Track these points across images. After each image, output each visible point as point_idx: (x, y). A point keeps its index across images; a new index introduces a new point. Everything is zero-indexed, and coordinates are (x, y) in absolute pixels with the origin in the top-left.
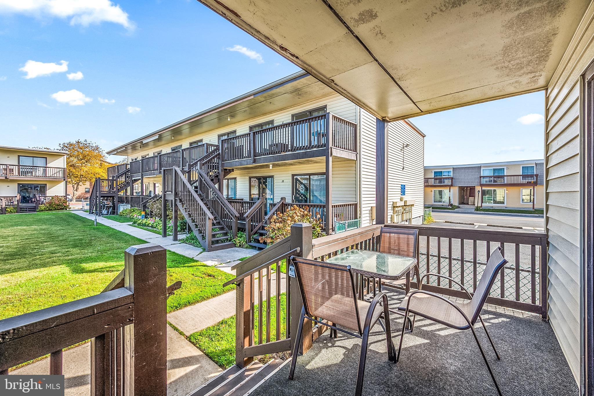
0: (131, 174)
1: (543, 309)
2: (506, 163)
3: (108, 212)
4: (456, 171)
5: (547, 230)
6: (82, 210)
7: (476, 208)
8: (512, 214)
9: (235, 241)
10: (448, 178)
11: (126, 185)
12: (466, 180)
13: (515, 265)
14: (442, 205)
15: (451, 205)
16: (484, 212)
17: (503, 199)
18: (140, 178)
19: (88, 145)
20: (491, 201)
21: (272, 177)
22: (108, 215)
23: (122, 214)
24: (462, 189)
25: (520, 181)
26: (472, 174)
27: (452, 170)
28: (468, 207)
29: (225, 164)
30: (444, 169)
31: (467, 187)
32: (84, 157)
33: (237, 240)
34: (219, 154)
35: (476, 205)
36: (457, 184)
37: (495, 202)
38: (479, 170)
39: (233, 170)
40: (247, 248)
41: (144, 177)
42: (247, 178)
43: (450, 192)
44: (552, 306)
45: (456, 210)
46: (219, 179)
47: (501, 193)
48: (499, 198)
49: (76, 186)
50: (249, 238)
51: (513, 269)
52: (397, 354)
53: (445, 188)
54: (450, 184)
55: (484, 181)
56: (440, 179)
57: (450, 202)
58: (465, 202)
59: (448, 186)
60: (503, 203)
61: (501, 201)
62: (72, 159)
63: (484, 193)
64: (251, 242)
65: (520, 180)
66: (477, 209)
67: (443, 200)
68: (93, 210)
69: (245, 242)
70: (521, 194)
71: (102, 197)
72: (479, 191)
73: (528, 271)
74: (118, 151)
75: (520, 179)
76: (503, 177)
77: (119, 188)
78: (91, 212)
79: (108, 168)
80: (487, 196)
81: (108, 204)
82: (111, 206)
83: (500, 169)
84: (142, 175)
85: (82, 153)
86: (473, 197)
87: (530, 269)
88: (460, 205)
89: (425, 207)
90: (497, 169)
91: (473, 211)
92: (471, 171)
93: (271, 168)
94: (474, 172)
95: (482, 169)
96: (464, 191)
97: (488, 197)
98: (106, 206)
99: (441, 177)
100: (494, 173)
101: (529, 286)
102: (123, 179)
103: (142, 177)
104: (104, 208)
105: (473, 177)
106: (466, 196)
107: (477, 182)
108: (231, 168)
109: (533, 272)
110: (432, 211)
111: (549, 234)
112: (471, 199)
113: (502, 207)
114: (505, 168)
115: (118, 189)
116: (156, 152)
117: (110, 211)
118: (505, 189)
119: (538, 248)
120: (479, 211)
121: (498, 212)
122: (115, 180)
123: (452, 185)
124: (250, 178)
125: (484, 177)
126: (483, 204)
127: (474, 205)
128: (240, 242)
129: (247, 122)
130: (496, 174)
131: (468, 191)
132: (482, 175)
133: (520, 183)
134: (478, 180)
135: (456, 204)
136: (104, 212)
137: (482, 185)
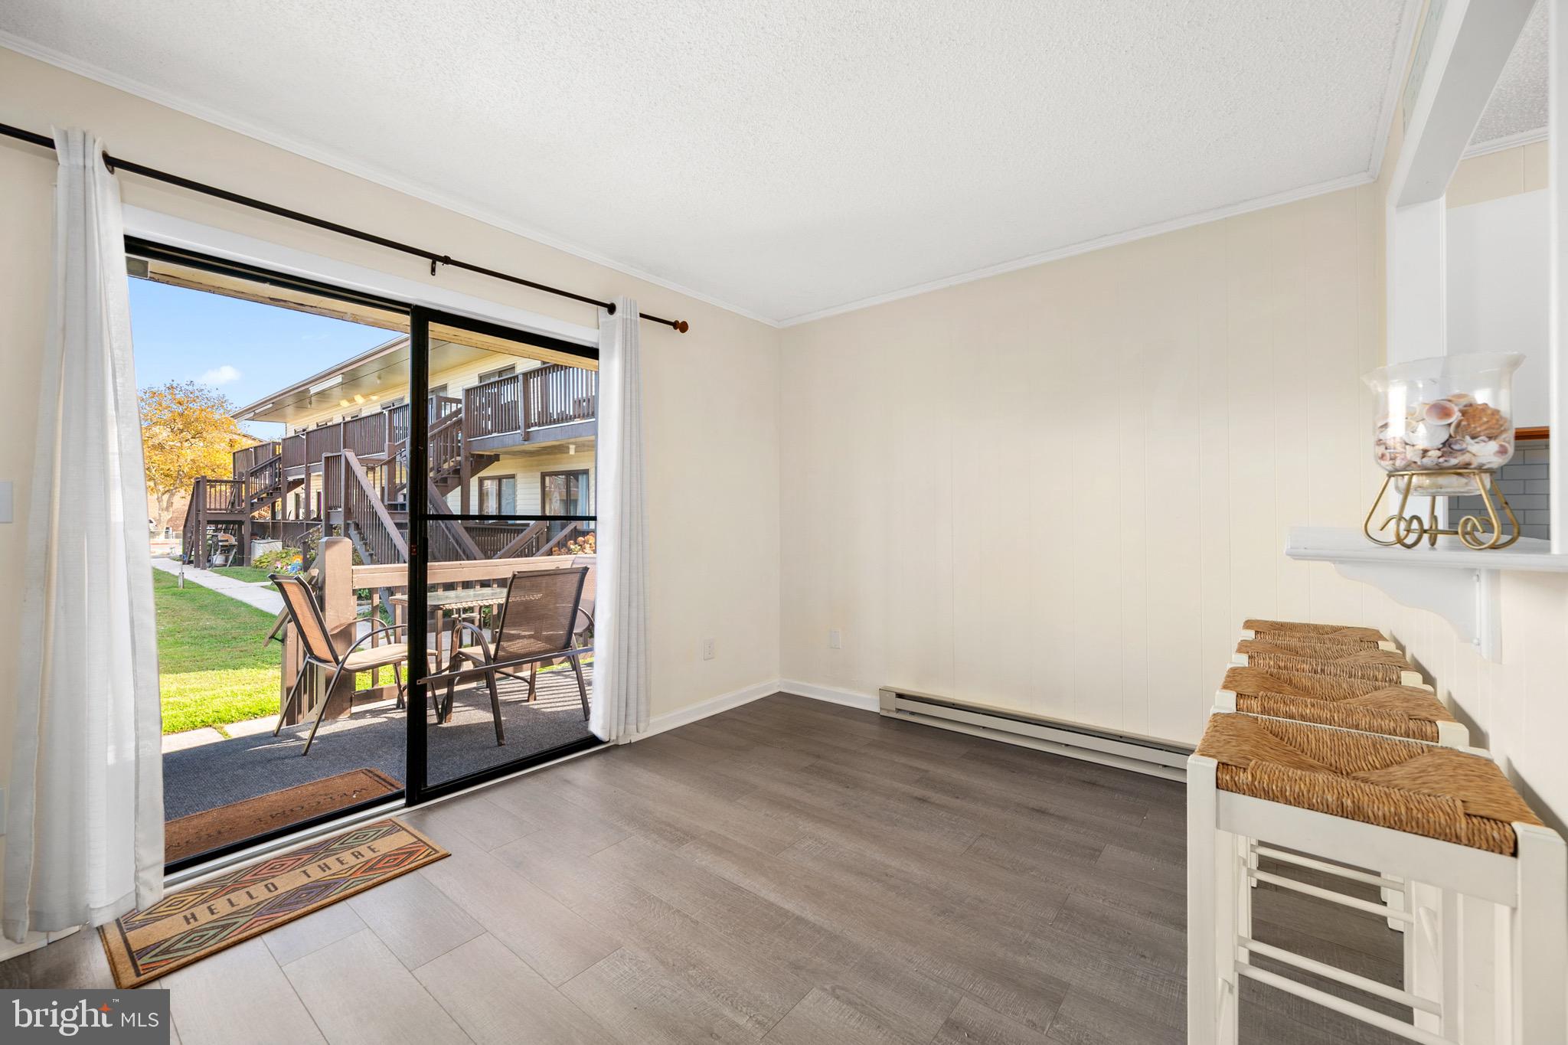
0: (284, 467)
3: (226, 560)
6: (169, 557)
11: (271, 493)
18: (303, 476)
19: (197, 393)
21: (586, 472)
22: (225, 565)
23: (258, 563)
32: (188, 425)
34: (460, 420)
39: (496, 458)
41: (312, 474)
42: (538, 476)
46: (460, 478)
49: (166, 497)
62: (156, 429)
68: (191, 555)
71: (209, 522)
74: (257, 411)
77: (256, 500)
78: (187, 560)
79: (234, 454)
81: (227, 541)
82: (234, 546)
84: (308, 469)
85: (181, 415)
93: (572, 452)
98: (220, 544)
102: (264, 481)
103: (308, 475)
104: (216, 551)
108: (493, 454)
115: (252, 504)
116: (347, 415)
117: (231, 558)
122: (244, 482)
136: (218, 559)
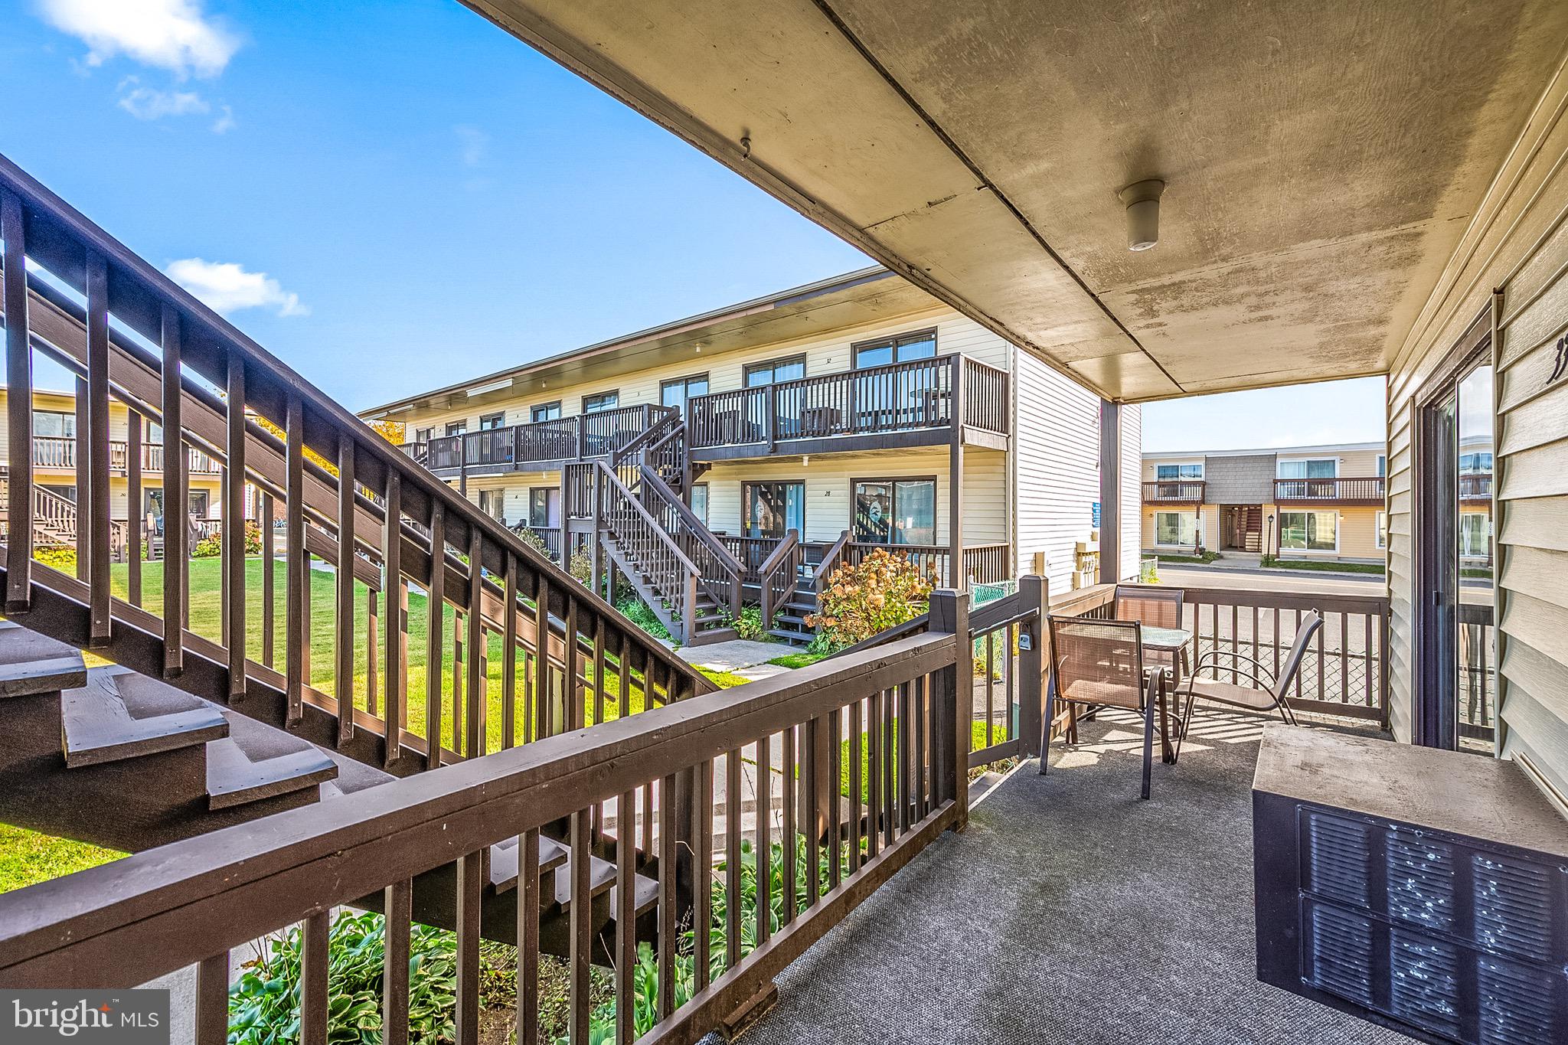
1: (1383, 712)
2: (1339, 447)
4: (1214, 466)
5: (1390, 591)
7: (1263, 559)
8: (1355, 574)
9: (737, 625)
10: (1195, 484)
12: (1238, 490)
13: (1341, 648)
14: (1179, 552)
15: (1202, 551)
16: (1284, 570)
17: (1332, 536)
20: (1302, 542)
21: (802, 482)
24: (1228, 512)
25: (1374, 491)
26: (1254, 473)
27: (1202, 463)
28: (1243, 558)
29: (698, 454)
30: (1183, 460)
31: (1241, 506)
33: (743, 624)
34: (683, 430)
35: (1265, 552)
36: (1217, 498)
37: (1312, 544)
38: (1272, 464)
39: (709, 466)
40: (766, 640)
42: (737, 484)
43: (1198, 517)
44: (1395, 708)
45: (1214, 564)
47: (1326, 523)
48: (1322, 534)
50: (770, 619)
51: (1338, 654)
52: (1175, 752)
53: (1187, 508)
54: (1198, 497)
55: (1283, 492)
56: (1174, 485)
57: (1198, 542)
58: (1237, 542)
59: (1193, 502)
60: (1332, 546)
61: (1329, 541)
63: (1283, 521)
64: (772, 628)
65: (1374, 489)
66: (1268, 561)
67: (1181, 538)
69: (759, 629)
70: (1377, 525)
72: (1271, 517)
73: (1362, 657)
74: (391, 412)
75: (1374, 487)
76: (1331, 481)
80: (1293, 529)
83: (1324, 461)
84: (464, 471)
86: (1256, 531)
87: (1364, 654)
88: (1222, 552)
89: (1144, 557)
90: (1318, 462)
91: (1257, 566)
92: (1250, 465)
93: (806, 463)
94: (1259, 469)
95: (1279, 461)
96: (1233, 515)
97: (1293, 532)
99: (1175, 479)
100: (1308, 474)
101: (1363, 681)
103: (464, 478)
105: (1256, 481)
106: (1239, 528)
107: (1266, 494)
108: (706, 463)
109: (1369, 659)
110: (1159, 566)
111: (1392, 597)
112: (1251, 536)
113: (1329, 557)
114: (1337, 459)
118: (1337, 511)
119: (1376, 619)
120: (1273, 567)
121: (1319, 570)
123: (1203, 502)
124: (744, 484)
125: (1283, 482)
126: (1281, 550)
127: (1259, 551)
128: (747, 629)
129: (736, 354)
130: (1315, 475)
131: (1245, 516)
132: (1278, 477)
133: (1374, 497)
134: (1268, 489)
135: (1215, 548)
137: (1278, 502)
